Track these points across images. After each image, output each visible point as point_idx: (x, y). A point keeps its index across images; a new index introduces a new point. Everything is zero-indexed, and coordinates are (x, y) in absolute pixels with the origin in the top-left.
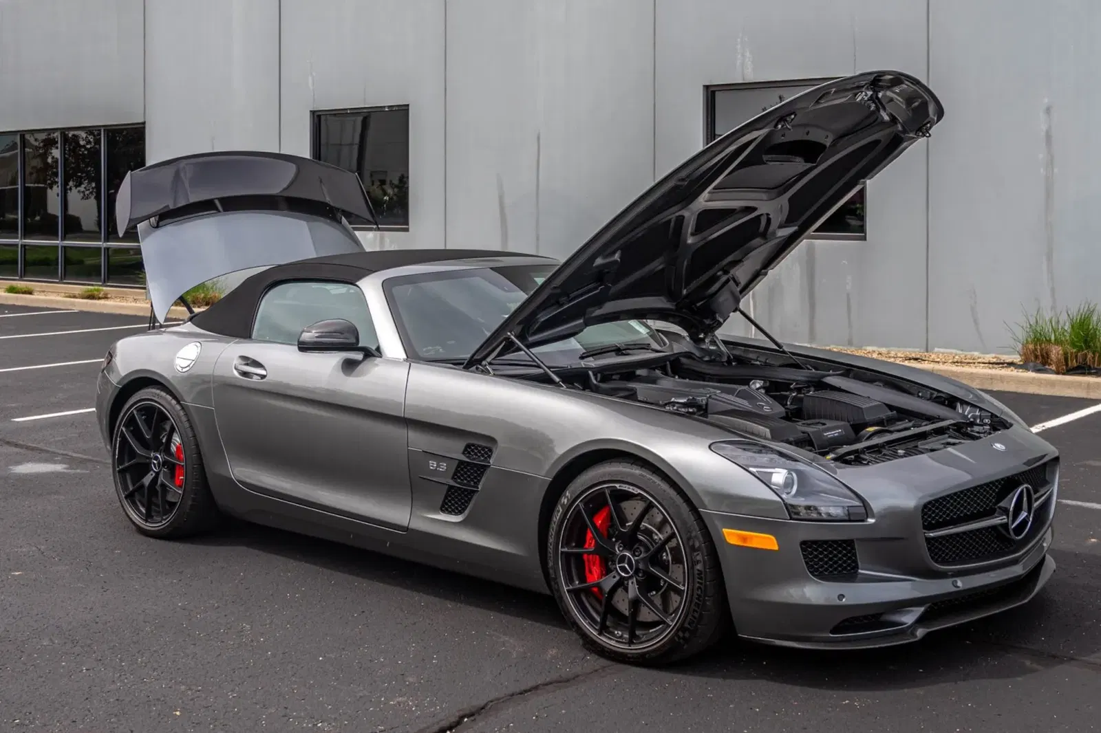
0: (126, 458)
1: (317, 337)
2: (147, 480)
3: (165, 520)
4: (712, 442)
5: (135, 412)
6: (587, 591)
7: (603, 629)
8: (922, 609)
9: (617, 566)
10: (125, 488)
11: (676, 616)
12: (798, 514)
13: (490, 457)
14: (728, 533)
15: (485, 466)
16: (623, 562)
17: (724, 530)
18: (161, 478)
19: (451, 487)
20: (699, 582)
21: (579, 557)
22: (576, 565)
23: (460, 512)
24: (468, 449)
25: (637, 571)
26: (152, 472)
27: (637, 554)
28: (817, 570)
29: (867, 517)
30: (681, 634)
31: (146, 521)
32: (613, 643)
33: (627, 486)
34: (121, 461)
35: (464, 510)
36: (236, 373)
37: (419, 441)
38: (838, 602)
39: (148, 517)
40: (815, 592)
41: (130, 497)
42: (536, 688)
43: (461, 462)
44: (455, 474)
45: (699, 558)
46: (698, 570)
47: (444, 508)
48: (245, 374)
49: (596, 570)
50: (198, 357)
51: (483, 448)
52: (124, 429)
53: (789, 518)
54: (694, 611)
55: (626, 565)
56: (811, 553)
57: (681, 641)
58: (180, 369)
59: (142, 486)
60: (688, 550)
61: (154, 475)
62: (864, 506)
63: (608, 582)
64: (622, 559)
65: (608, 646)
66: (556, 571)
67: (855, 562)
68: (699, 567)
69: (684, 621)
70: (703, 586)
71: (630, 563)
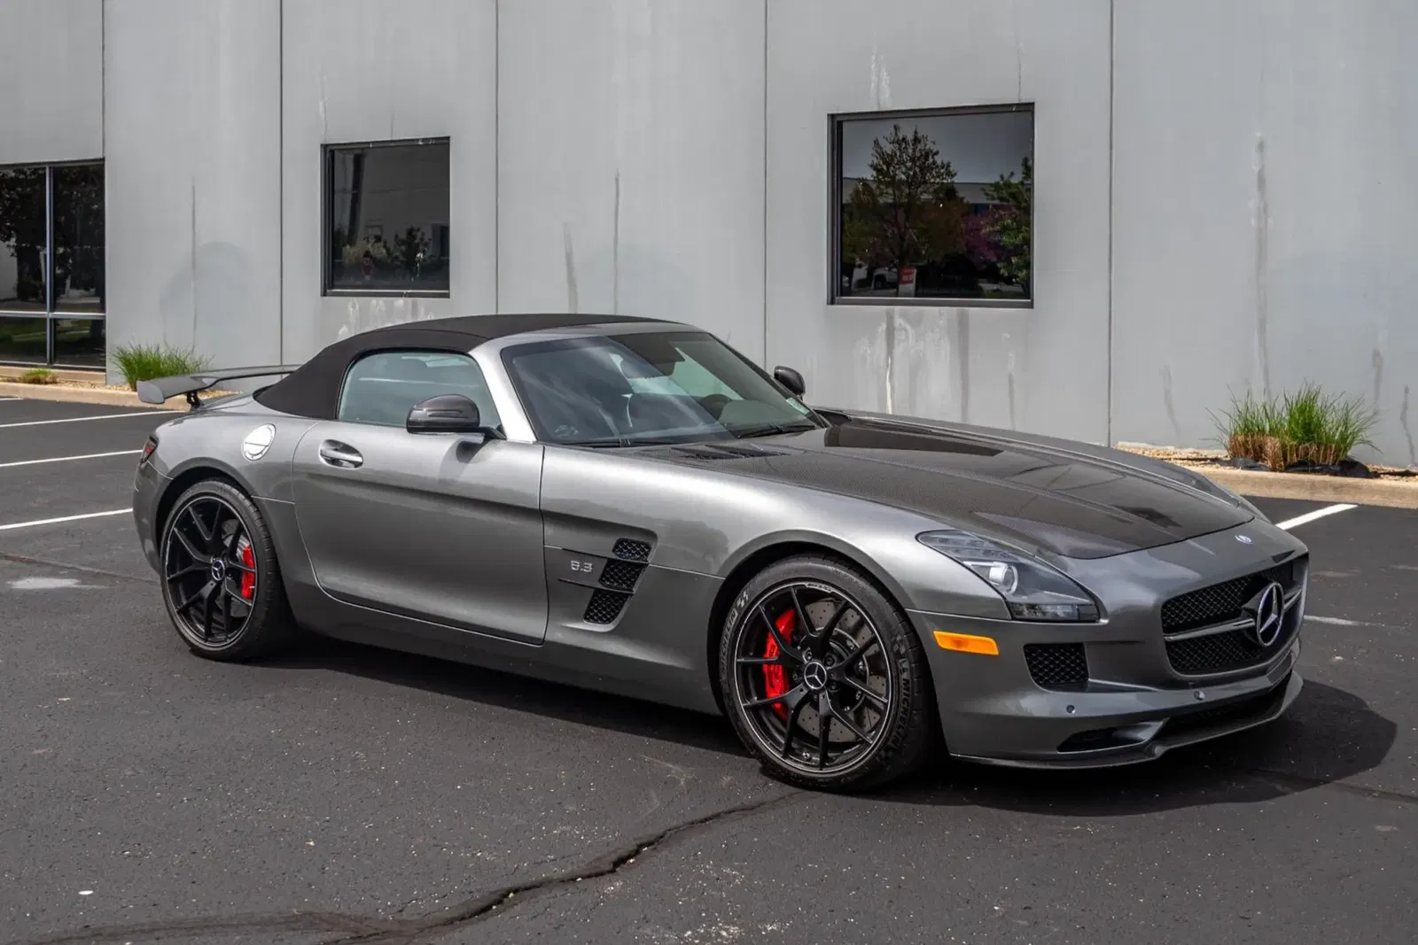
0: (178, 565)
1: (430, 416)
2: (207, 590)
3: (230, 638)
4: (917, 532)
5: (191, 509)
6: (768, 708)
7: (788, 752)
8: (1161, 723)
9: (805, 678)
10: (177, 600)
11: (876, 735)
12: (1020, 613)
13: (647, 554)
14: (939, 636)
15: (642, 564)
16: (813, 673)
17: (935, 632)
18: (225, 588)
19: (598, 591)
20: (905, 694)
21: (757, 668)
22: (754, 678)
23: (609, 621)
24: (620, 546)
25: (829, 683)
26: (211, 582)
27: (829, 663)
28: (1041, 678)
29: (1099, 618)
30: (883, 754)
31: (206, 640)
32: (800, 766)
33: (819, 584)
34: (172, 569)
35: (613, 618)
36: (322, 460)
37: (556, 537)
38: (1066, 714)
39: (208, 635)
40: (1039, 703)
41: (184, 612)
42: (717, 816)
43: (611, 561)
44: (603, 575)
45: (904, 666)
46: (904, 680)
47: (589, 616)
48: (334, 461)
49: (778, 682)
50: (272, 443)
51: (639, 544)
52: (176, 530)
53: (1009, 616)
54: (899, 727)
55: (816, 677)
56: (1035, 659)
57: (884, 762)
58: (250, 457)
59: (201, 599)
60: (892, 655)
61: (215, 584)
62: (1096, 604)
63: (795, 696)
64: (811, 669)
65: (794, 770)
66: (731, 686)
67: (1085, 669)
68: (905, 676)
69: (887, 739)
70: (909, 699)
71: (820, 673)
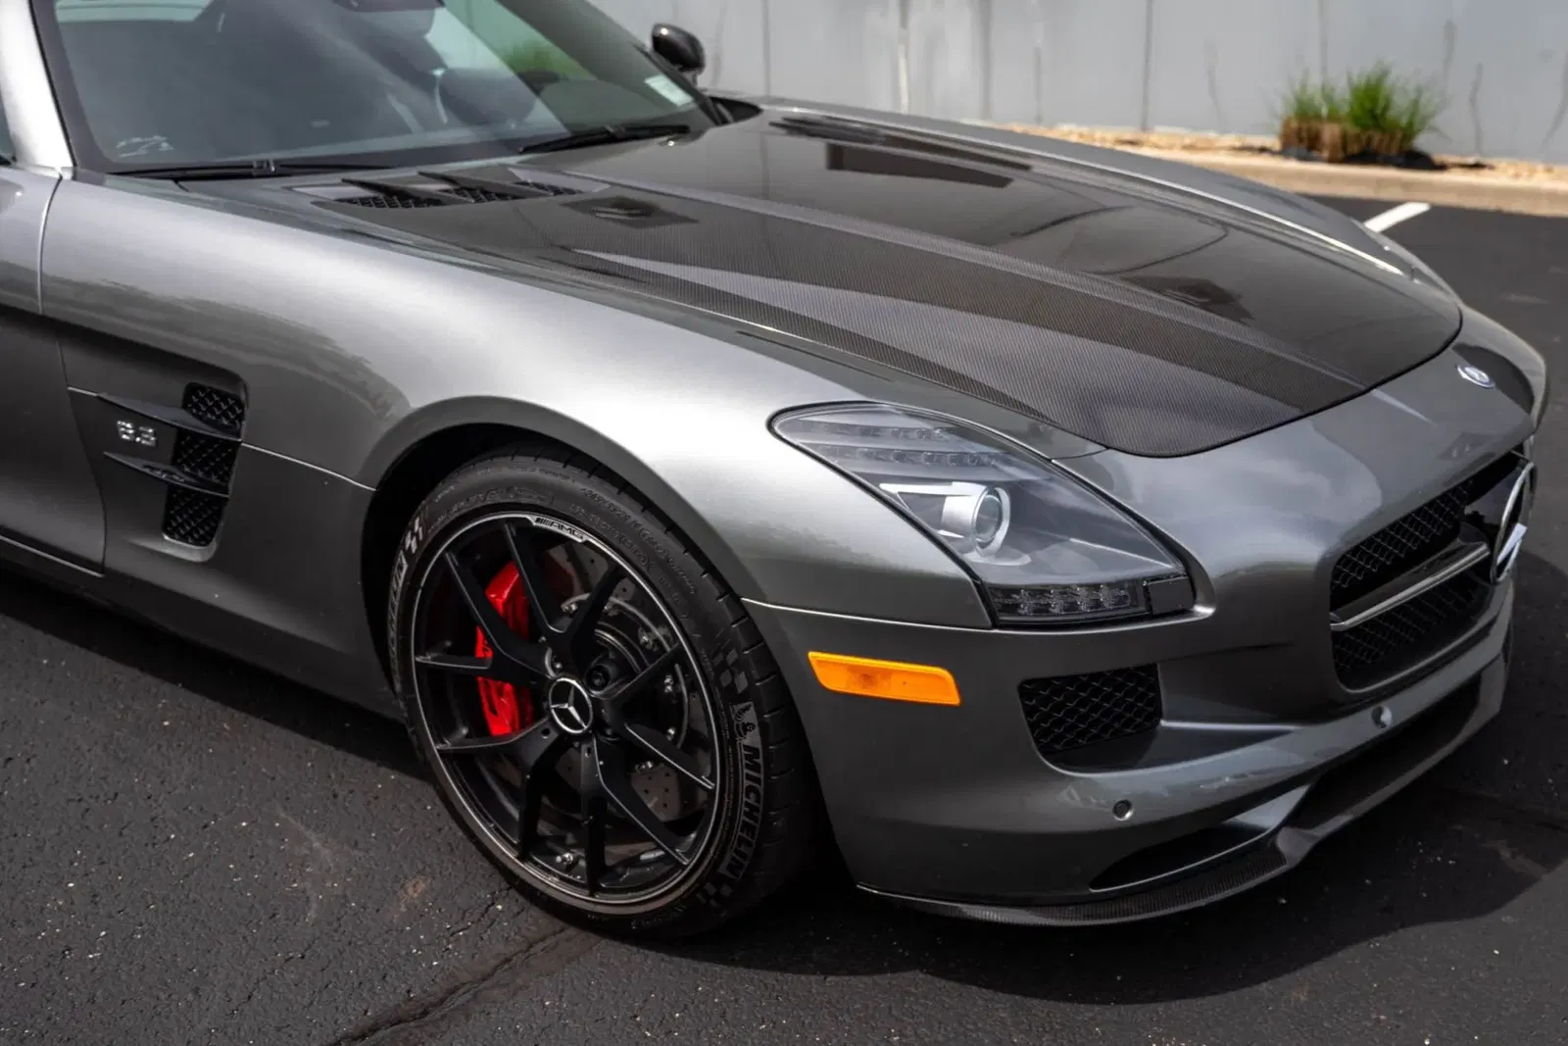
4: (774, 408)
7: (531, 846)
8: (1299, 797)
9: (552, 708)
12: (1013, 610)
13: (239, 421)
14: (820, 662)
15: (233, 444)
16: (565, 699)
17: (811, 654)
20: (749, 777)
21: (463, 679)
23: (202, 542)
24: (192, 399)
25: (599, 726)
27: (597, 682)
28: (1058, 742)
29: (1194, 602)
30: (710, 888)
32: (552, 882)
33: (557, 522)
35: (209, 537)
38: (1114, 822)
45: (747, 718)
46: (747, 748)
47: (171, 530)
49: (506, 709)
51: (226, 399)
53: (990, 623)
54: (741, 841)
55: (572, 710)
57: (713, 903)
60: (718, 695)
62: (1186, 572)
63: (535, 743)
64: (562, 692)
65: (541, 887)
66: (411, 706)
67: (1153, 701)
68: (749, 740)
69: (715, 864)
70: (761, 788)
71: (579, 703)
